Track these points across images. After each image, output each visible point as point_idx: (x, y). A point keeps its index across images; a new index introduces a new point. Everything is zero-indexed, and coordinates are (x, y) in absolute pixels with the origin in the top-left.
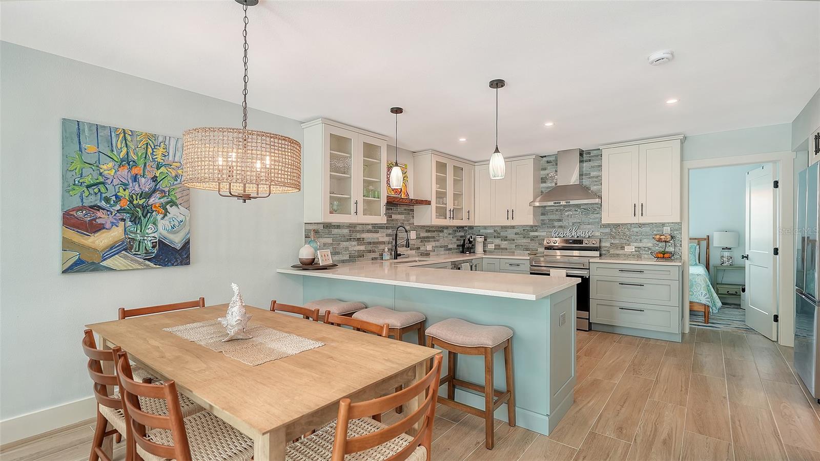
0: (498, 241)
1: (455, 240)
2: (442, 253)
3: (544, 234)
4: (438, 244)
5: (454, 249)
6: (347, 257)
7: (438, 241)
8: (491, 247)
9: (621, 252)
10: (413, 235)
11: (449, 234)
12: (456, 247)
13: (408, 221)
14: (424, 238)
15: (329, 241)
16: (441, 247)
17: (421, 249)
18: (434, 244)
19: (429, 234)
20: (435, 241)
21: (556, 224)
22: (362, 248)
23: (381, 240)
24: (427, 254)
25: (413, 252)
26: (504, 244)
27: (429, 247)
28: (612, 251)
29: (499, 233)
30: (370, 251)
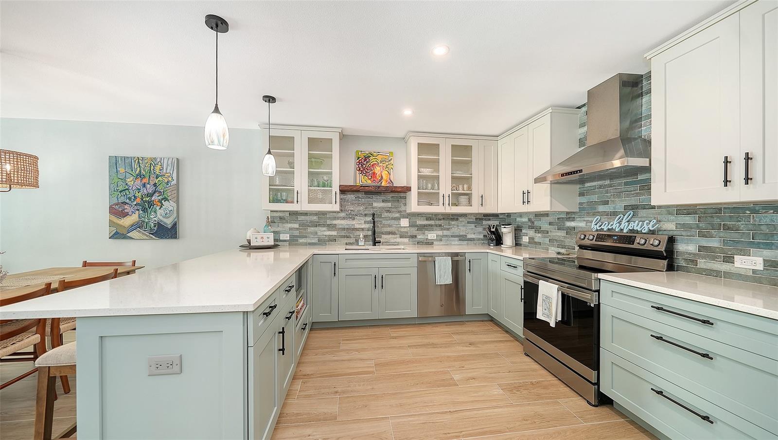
0: (531, 233)
1: (480, 229)
2: (457, 243)
3: (582, 224)
4: (446, 233)
5: (479, 239)
6: (315, 241)
7: (448, 229)
8: (525, 239)
9: (725, 267)
10: (405, 222)
11: (468, 223)
12: (482, 237)
13: (396, 208)
14: (425, 226)
15: (296, 226)
16: (452, 236)
17: (419, 237)
18: (440, 233)
19: (432, 222)
20: (442, 229)
21: (601, 208)
22: (334, 233)
23: (357, 226)
24: (430, 243)
25: (406, 240)
26: (538, 237)
27: (432, 235)
28: (702, 264)
29: (533, 223)
30: (344, 237)
